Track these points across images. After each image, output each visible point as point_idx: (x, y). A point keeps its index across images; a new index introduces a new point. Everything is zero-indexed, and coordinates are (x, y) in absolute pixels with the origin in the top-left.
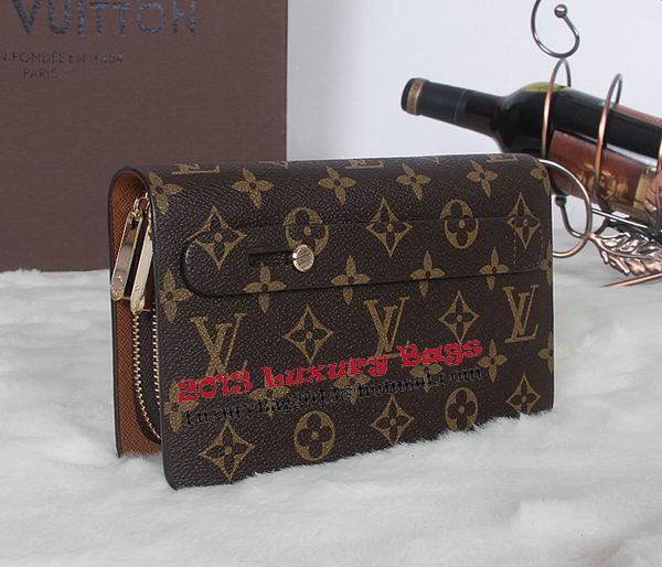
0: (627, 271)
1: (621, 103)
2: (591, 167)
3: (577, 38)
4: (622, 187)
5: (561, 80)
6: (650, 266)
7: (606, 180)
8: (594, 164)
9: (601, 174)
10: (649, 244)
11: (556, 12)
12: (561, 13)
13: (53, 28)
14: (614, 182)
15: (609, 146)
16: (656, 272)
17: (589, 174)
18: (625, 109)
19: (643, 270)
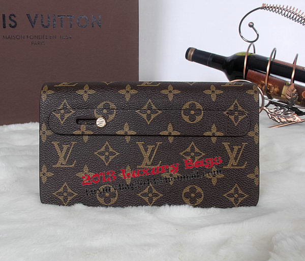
0: (279, 121)
1: (275, 58)
2: (263, 82)
3: (258, 35)
4: (276, 89)
5: (251, 51)
6: (288, 119)
7: (270, 87)
8: (265, 81)
9: (267, 85)
10: (288, 111)
11: (249, 25)
12: (251, 25)
13: (43, 25)
14: (273, 88)
15: (271, 74)
16: (291, 122)
17: (263, 85)
18: (277, 61)
19: (285, 121)
